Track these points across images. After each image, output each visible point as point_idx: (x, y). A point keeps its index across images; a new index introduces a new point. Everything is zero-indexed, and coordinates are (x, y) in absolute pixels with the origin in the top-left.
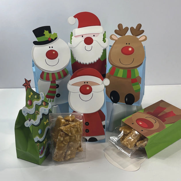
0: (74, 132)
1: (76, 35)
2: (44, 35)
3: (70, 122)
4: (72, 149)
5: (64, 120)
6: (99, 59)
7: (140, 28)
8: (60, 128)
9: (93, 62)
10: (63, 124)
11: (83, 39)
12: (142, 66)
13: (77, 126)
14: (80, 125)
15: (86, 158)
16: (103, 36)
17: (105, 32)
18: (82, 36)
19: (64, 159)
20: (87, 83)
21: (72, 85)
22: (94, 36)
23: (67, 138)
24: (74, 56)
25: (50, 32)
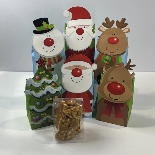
0: (75, 115)
1: (70, 26)
2: (43, 25)
3: (71, 107)
4: (72, 130)
5: (66, 104)
6: (88, 47)
7: (124, 21)
8: (63, 111)
9: (83, 49)
10: (65, 108)
11: (75, 30)
12: (125, 54)
13: (77, 110)
14: (79, 109)
15: (84, 139)
16: (93, 28)
17: (94, 24)
18: (75, 27)
19: (65, 138)
20: (78, 67)
21: (65, 68)
22: (85, 27)
23: (69, 120)
24: (67, 44)
25: (48, 23)
